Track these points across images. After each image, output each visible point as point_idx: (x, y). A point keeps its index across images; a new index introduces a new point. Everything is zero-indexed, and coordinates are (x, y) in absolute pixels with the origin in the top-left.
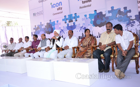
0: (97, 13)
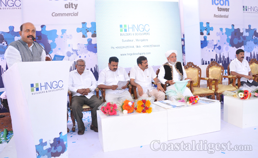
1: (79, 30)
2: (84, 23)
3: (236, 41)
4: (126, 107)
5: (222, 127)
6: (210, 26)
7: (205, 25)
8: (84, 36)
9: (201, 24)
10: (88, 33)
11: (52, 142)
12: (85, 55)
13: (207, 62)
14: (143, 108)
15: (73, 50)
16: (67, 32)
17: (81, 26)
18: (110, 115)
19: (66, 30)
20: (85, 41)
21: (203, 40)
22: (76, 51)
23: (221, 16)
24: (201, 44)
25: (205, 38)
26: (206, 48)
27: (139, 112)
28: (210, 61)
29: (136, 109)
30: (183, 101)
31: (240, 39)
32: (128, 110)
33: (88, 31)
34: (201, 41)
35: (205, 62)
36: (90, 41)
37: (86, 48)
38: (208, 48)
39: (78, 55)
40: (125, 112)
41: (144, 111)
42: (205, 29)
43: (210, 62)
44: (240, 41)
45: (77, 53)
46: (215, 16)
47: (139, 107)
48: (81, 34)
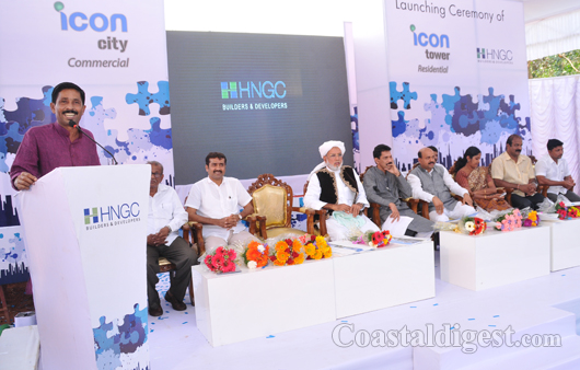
0: (462, 97)
1: (130, 99)
2: (142, 84)
3: (464, 121)
4: (254, 255)
5: (437, 290)
6: (411, 90)
7: (400, 89)
8: (142, 113)
9: (392, 85)
10: (151, 106)
11: (121, 323)
12: (146, 153)
13: (407, 167)
14: (289, 256)
15: (119, 143)
16: (103, 102)
17: (135, 91)
18: (222, 272)
19: (101, 98)
20: (145, 124)
21: (397, 119)
22: (124, 144)
23: (433, 70)
24: (393, 127)
25: (401, 116)
26: (402, 137)
27: (282, 264)
28: (412, 163)
29: (273, 258)
30: (361, 242)
31: (471, 116)
32: (258, 261)
33: (151, 101)
34: (393, 122)
35: (401, 167)
36: (156, 124)
37: (147, 139)
38: (408, 136)
39: (129, 154)
40: (252, 264)
41: (290, 262)
42: (400, 96)
43: (412, 166)
44: (473, 121)
45: (127, 150)
46: (421, 69)
47: (280, 254)
48: (136, 107)
